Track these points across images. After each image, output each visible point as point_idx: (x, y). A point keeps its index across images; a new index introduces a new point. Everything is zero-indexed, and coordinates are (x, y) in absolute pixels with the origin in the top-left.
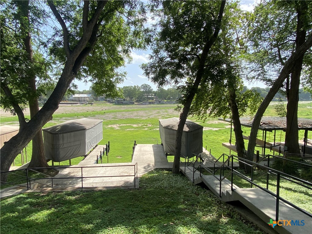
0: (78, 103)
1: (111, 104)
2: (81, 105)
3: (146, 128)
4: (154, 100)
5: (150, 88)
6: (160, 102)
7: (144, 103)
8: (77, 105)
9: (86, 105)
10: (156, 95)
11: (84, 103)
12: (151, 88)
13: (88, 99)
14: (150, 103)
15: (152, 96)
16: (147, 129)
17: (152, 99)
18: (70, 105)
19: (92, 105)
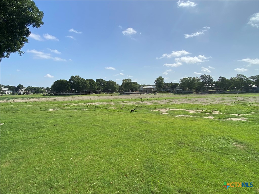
0: (145, 93)
1: (171, 94)
2: (147, 94)
3: (211, 115)
4: (215, 90)
5: (210, 78)
6: (222, 91)
7: (203, 93)
8: (144, 94)
9: (151, 94)
10: (217, 85)
11: (150, 93)
12: (212, 78)
13: (153, 90)
14: (210, 93)
15: (213, 86)
16: (212, 117)
17: (213, 88)
18: (140, 94)
19: (155, 94)
